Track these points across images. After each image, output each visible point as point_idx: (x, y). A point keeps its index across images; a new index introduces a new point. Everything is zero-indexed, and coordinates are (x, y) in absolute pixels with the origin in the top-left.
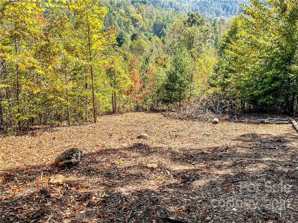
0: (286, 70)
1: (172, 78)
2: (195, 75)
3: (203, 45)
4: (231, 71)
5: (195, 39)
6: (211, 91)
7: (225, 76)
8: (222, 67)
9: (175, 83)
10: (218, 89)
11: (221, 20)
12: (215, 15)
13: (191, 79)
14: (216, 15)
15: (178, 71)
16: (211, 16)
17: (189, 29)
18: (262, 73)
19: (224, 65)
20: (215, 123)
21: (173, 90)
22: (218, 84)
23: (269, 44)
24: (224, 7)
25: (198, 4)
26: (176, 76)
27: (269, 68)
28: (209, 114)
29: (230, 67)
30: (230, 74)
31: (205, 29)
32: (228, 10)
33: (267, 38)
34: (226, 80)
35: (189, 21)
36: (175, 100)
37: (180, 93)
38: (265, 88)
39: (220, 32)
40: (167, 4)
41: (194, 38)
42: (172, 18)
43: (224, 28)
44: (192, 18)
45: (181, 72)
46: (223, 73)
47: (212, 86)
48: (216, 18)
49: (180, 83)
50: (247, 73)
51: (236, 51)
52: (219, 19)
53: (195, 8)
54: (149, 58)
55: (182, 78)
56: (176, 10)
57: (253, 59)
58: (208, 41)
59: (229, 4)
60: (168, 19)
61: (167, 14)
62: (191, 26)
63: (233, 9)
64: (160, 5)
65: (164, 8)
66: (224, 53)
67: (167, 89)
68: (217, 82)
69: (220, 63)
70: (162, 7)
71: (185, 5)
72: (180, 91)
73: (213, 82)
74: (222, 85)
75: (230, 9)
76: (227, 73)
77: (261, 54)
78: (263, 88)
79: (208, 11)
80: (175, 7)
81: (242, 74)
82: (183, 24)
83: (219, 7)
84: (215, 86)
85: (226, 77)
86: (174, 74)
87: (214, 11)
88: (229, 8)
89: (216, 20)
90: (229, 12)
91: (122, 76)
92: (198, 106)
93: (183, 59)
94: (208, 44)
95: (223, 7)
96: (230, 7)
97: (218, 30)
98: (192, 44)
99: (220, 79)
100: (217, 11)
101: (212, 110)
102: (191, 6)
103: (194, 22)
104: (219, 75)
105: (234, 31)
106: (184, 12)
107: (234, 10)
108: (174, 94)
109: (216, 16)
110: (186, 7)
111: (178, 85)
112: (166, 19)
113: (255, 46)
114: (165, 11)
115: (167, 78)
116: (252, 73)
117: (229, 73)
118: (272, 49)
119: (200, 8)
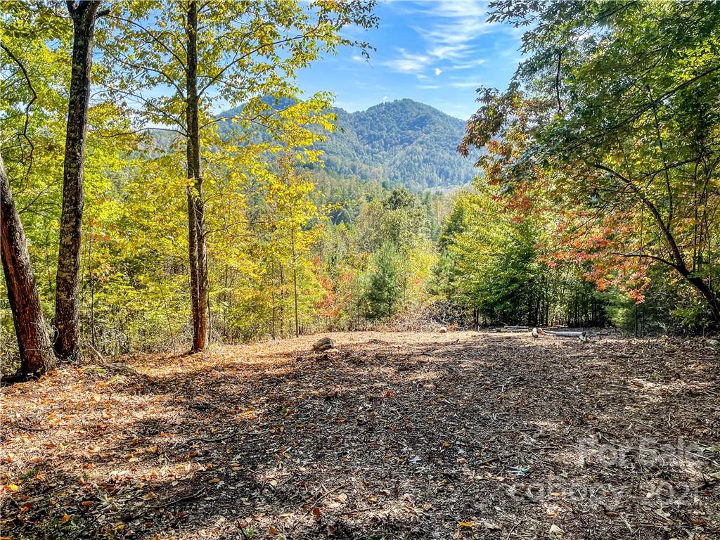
0: (525, 269)
1: (379, 284)
2: (410, 279)
3: (414, 237)
4: (458, 273)
5: (401, 228)
6: (433, 299)
7: (450, 279)
8: (445, 269)
9: (381, 290)
10: (442, 297)
11: (437, 193)
12: (427, 185)
13: (404, 284)
14: (429, 184)
15: (386, 275)
16: (419, 186)
17: (391, 212)
18: (495, 273)
19: (448, 265)
20: (443, 331)
21: (380, 300)
22: (440, 290)
23: (502, 238)
24: (441, 173)
25: (398, 168)
26: (384, 281)
27: (504, 268)
28: (434, 324)
29: (456, 268)
30: (457, 277)
31: (415, 213)
32: (447, 177)
33: (500, 230)
34: (452, 284)
35: (390, 200)
36: (383, 314)
37: (390, 305)
38: (500, 292)
39: (436, 212)
40: (347, 168)
41: (399, 226)
42: (357, 191)
43: (442, 206)
44: (395, 197)
45: (390, 276)
46: (447, 275)
47: (434, 293)
48: (428, 190)
49: (389, 291)
50: (477, 274)
51: (462, 247)
52: (433, 191)
53: (392, 175)
54: (336, 258)
55: (392, 284)
56: (363, 177)
57: (485, 257)
58: (420, 230)
59: (448, 168)
60: (350, 193)
61: (348, 184)
62: (394, 209)
63: (454, 175)
64: (336, 170)
65: (342, 175)
66: (447, 249)
67: (373, 299)
68: (439, 288)
69: (441, 263)
70: (339, 173)
71: (376, 169)
72: (390, 301)
73: (434, 288)
74: (447, 292)
75: (450, 175)
76: (453, 276)
77: (493, 251)
78: (498, 293)
79: (415, 179)
80: (360, 173)
81: (472, 276)
82: (382, 206)
83: (433, 171)
84: (437, 294)
85: (452, 281)
86: (381, 278)
87: (425, 179)
88: (448, 173)
89: (428, 194)
90: (449, 180)
91: (313, 282)
92: (419, 315)
93: (393, 258)
94: (420, 235)
95: (438, 172)
96: (451, 172)
97: (433, 210)
98: (398, 236)
99: (443, 284)
100: (430, 178)
101: (438, 320)
102: (386, 171)
103: (398, 202)
104: (442, 278)
105: (458, 216)
106: (376, 181)
107: (457, 176)
108: (383, 306)
109: (429, 187)
110: (379, 173)
111: (386, 293)
112: (347, 193)
113: (485, 241)
114: (344, 180)
115: (370, 284)
116: (484, 274)
117: (456, 275)
118: (506, 244)
119: (402, 174)
